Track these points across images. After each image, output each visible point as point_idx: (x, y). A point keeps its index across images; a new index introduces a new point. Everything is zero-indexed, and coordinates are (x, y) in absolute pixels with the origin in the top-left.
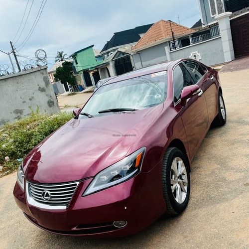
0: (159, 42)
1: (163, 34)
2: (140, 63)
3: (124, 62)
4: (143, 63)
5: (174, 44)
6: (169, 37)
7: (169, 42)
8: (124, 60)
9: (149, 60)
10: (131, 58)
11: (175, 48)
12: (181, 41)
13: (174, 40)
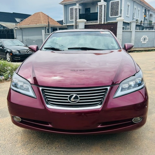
0: (38, 25)
1: (42, 21)
2: (21, 36)
3: (8, 33)
4: (23, 37)
5: (48, 29)
6: (46, 24)
7: (45, 27)
8: (8, 31)
9: (29, 36)
10: (15, 31)
11: (49, 32)
12: (53, 29)
13: (49, 27)
